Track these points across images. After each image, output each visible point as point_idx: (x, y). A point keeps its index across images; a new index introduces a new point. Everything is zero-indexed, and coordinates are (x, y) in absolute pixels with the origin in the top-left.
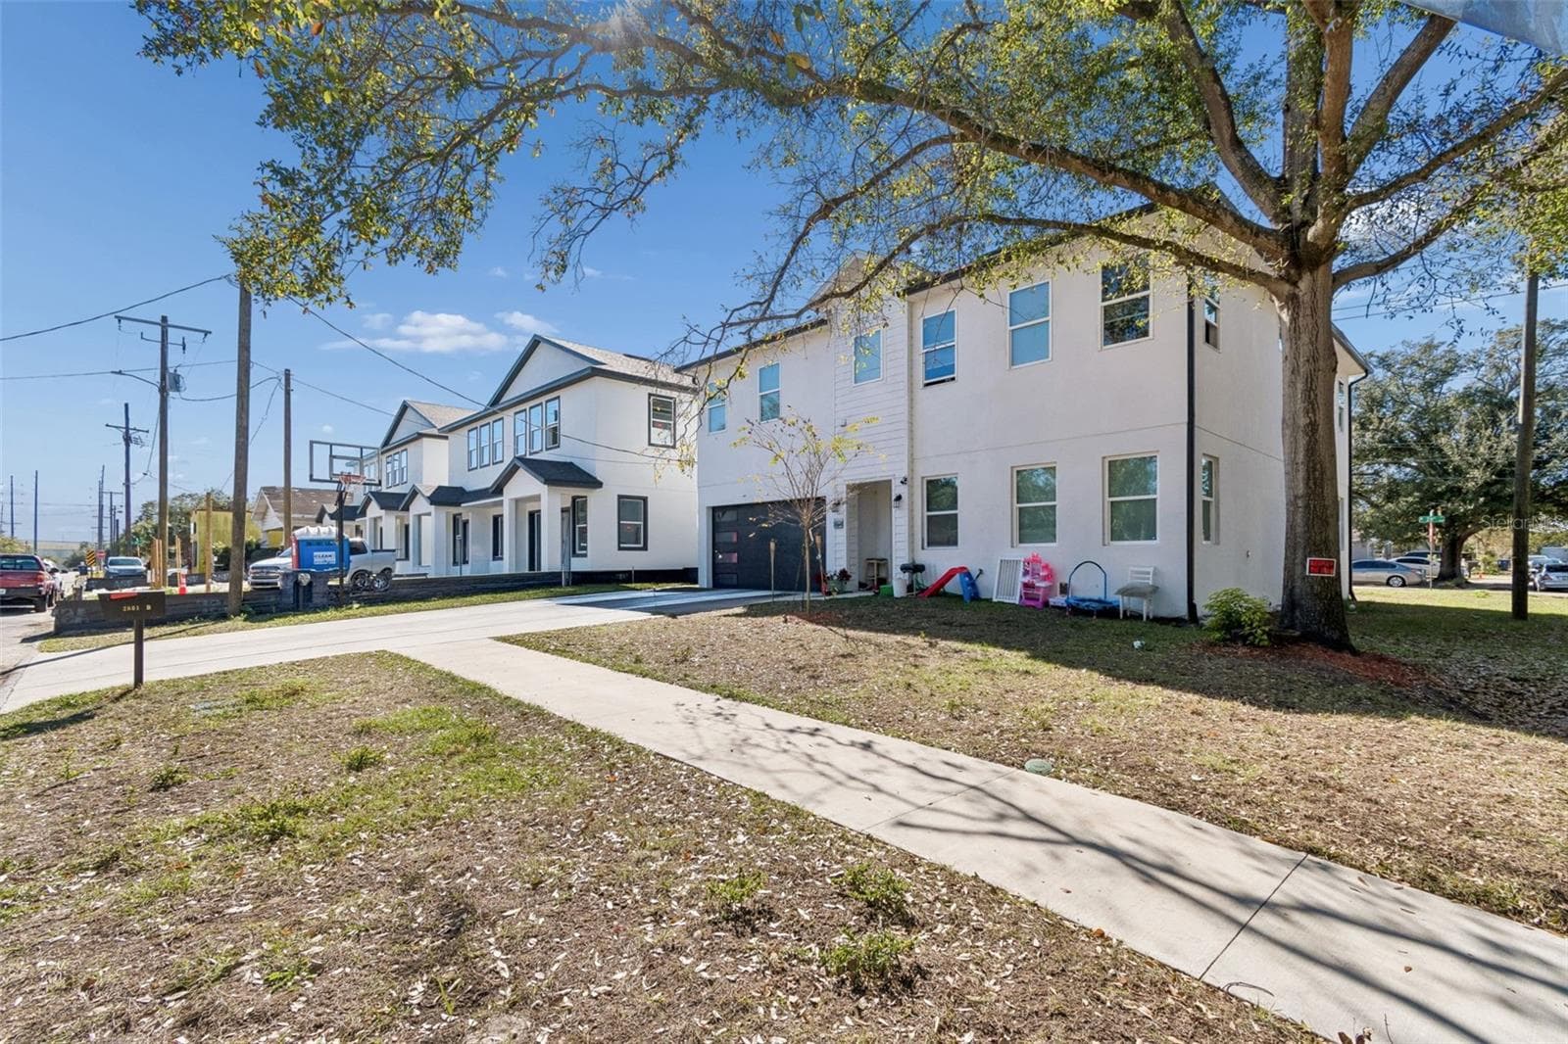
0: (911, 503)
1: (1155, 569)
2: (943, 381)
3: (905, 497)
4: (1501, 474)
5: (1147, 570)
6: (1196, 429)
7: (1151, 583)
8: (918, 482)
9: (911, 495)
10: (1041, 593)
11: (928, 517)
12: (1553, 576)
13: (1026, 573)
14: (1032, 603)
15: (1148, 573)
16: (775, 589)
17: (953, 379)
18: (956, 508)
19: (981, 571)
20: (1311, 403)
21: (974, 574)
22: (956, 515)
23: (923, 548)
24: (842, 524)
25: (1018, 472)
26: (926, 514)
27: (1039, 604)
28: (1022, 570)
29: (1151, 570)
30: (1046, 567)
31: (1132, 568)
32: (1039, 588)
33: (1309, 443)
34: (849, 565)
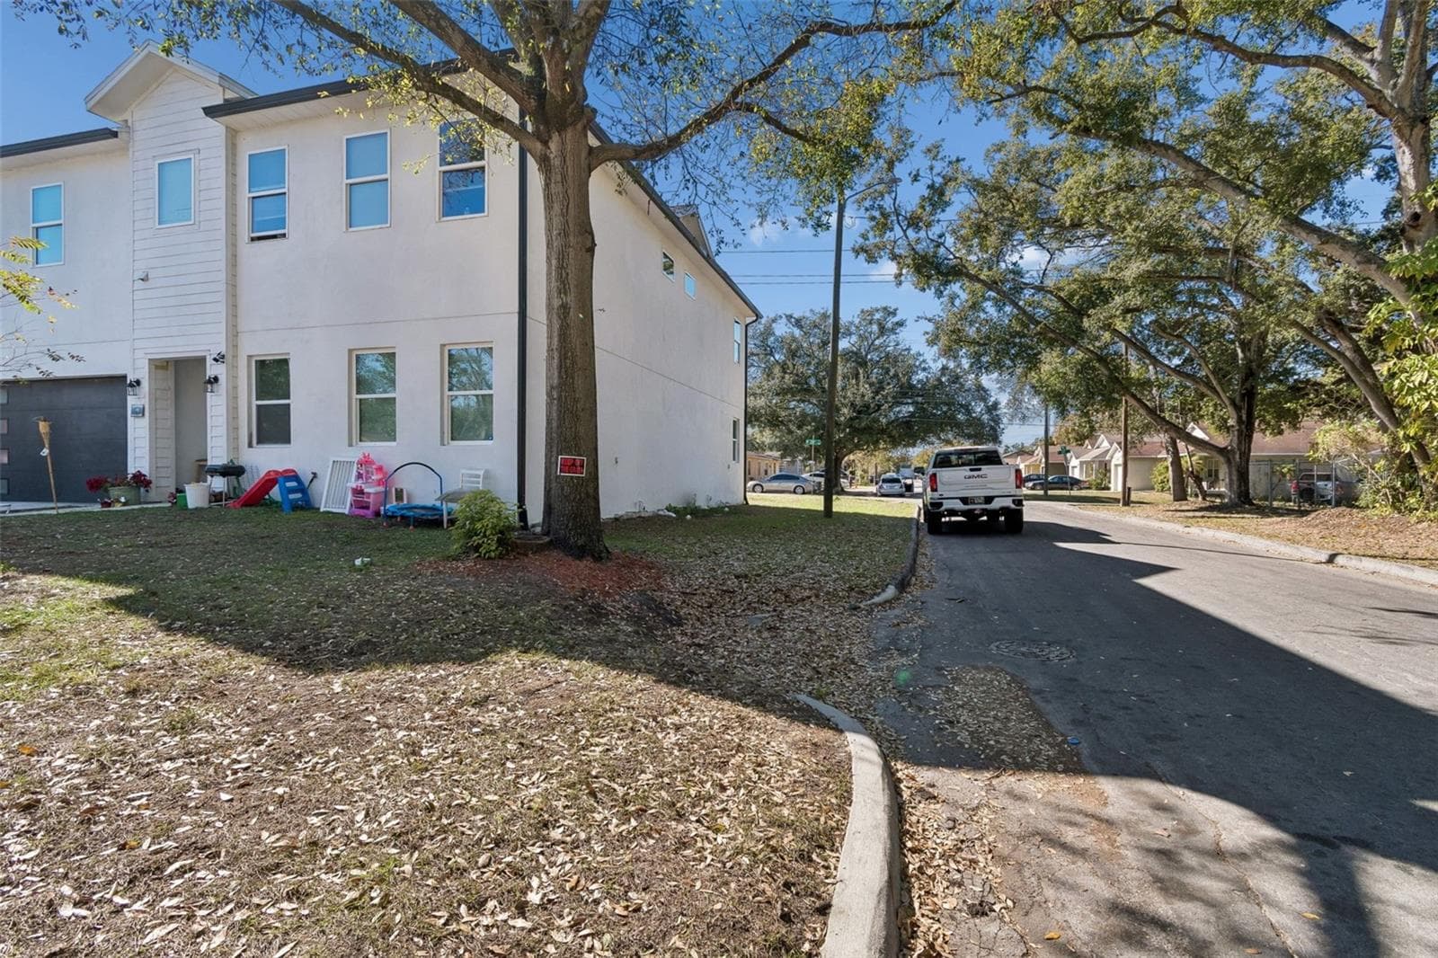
0: (234, 388)
1: (487, 472)
2: (274, 237)
3: (222, 379)
4: (859, 412)
5: (478, 472)
6: (528, 320)
7: (480, 486)
8: (243, 363)
9: (233, 377)
10: (371, 500)
11: (259, 407)
12: (885, 486)
13: (359, 476)
14: (362, 512)
15: (478, 476)
16: (58, 501)
17: (284, 235)
18: (289, 398)
19: (315, 475)
20: (563, 282)
21: (306, 479)
22: (288, 406)
23: (250, 445)
24: (143, 412)
25: (358, 357)
26: (256, 403)
27: (369, 513)
28: (354, 473)
29: (481, 473)
30: (380, 469)
31: (463, 471)
32: (369, 494)
33: (561, 326)
34: (155, 466)
